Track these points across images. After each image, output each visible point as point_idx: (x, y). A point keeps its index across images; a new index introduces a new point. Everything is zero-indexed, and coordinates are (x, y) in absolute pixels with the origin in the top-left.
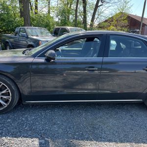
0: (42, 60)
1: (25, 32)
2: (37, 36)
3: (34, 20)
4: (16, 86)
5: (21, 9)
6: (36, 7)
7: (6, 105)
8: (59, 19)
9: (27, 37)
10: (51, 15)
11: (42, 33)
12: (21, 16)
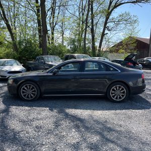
0: (51, 74)
1: (43, 60)
2: (52, 62)
3: (50, 49)
4: (40, 88)
5: (40, 42)
6: (53, 38)
7: (34, 97)
8: (71, 47)
9: (45, 63)
10: (64, 45)
11: (55, 60)
12: (40, 47)
